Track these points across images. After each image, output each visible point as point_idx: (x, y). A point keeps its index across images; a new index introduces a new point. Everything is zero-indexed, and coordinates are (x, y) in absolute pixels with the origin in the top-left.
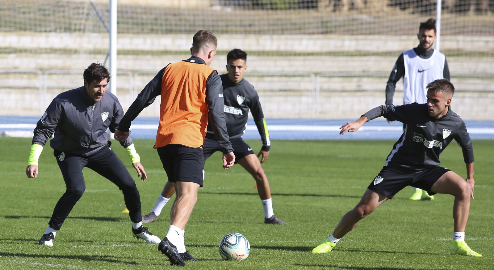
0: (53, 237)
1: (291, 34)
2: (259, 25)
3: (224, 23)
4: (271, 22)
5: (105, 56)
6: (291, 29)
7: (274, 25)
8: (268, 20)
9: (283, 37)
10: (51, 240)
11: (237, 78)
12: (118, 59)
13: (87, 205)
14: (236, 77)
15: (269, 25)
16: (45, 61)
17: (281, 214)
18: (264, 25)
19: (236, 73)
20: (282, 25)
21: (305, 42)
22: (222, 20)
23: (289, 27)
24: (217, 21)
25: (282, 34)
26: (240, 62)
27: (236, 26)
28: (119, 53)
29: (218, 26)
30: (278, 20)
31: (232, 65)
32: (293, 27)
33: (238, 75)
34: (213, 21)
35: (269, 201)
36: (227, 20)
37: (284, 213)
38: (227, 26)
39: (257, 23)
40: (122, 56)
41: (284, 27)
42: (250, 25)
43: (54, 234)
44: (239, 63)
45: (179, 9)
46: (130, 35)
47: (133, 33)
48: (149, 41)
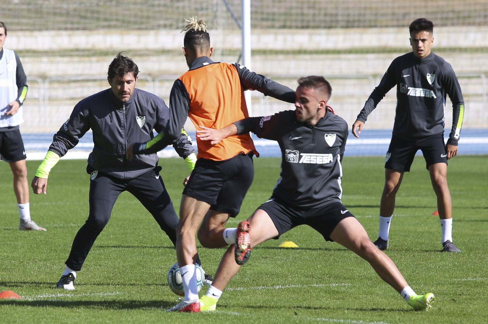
0: (73, 279)
1: (453, 25)
3: (374, 12)
10: (71, 283)
11: (421, 54)
14: (420, 52)
16: (154, 65)
17: (473, 245)
19: (420, 47)
21: (472, 36)
22: (371, 8)
24: (365, 8)
26: (425, 34)
27: (386, 15)
28: (254, 52)
29: (365, 15)
33: (422, 50)
35: (449, 222)
37: (476, 244)
38: (376, 15)
39: (413, 11)
40: (257, 57)
43: (74, 275)
44: (422, 36)
46: (258, 31)
47: (262, 27)
48: (280, 38)
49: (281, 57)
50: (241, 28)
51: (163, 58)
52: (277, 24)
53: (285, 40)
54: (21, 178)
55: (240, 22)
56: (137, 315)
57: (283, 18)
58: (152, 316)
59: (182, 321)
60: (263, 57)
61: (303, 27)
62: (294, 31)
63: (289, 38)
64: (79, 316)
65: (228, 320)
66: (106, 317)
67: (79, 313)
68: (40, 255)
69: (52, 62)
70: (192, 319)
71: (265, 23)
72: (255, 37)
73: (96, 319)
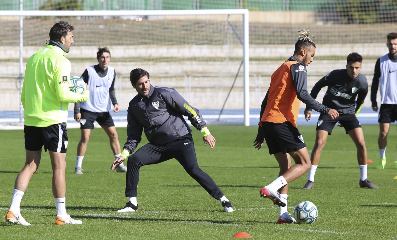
1: (378, 42)
2: (353, 35)
3: (327, 34)
4: (363, 33)
5: (240, 62)
6: (378, 39)
7: (364, 35)
8: (360, 31)
9: (372, 45)
11: (354, 76)
12: (250, 64)
13: (238, 178)
14: (354, 75)
15: (361, 35)
16: (188, 67)
18: (357, 35)
20: (371, 35)
22: (324, 32)
23: (376, 36)
24: (321, 32)
25: (371, 42)
26: (357, 64)
27: (335, 36)
28: (251, 59)
29: (321, 36)
30: (368, 31)
31: (351, 66)
32: (379, 37)
34: (317, 32)
35: (365, 167)
36: (328, 32)
38: (328, 36)
39: (351, 34)
40: (254, 62)
41: (373, 37)
42: (346, 36)
45: (291, 24)
46: (254, 46)
47: (256, 44)
48: (268, 50)
49: (268, 62)
50: (243, 44)
51: (194, 63)
52: (265, 42)
53: (271, 52)
54: (114, 140)
55: (242, 41)
56: (175, 226)
57: (268, 38)
58: (185, 227)
59: (203, 230)
60: (257, 62)
61: (282, 44)
62: (276, 46)
63: (274, 50)
64: (138, 227)
65: (232, 229)
66: (155, 228)
67: (139, 225)
68: (115, 188)
69: (124, 65)
70: (210, 229)
71: (257, 41)
72: (252, 50)
73: (149, 229)
